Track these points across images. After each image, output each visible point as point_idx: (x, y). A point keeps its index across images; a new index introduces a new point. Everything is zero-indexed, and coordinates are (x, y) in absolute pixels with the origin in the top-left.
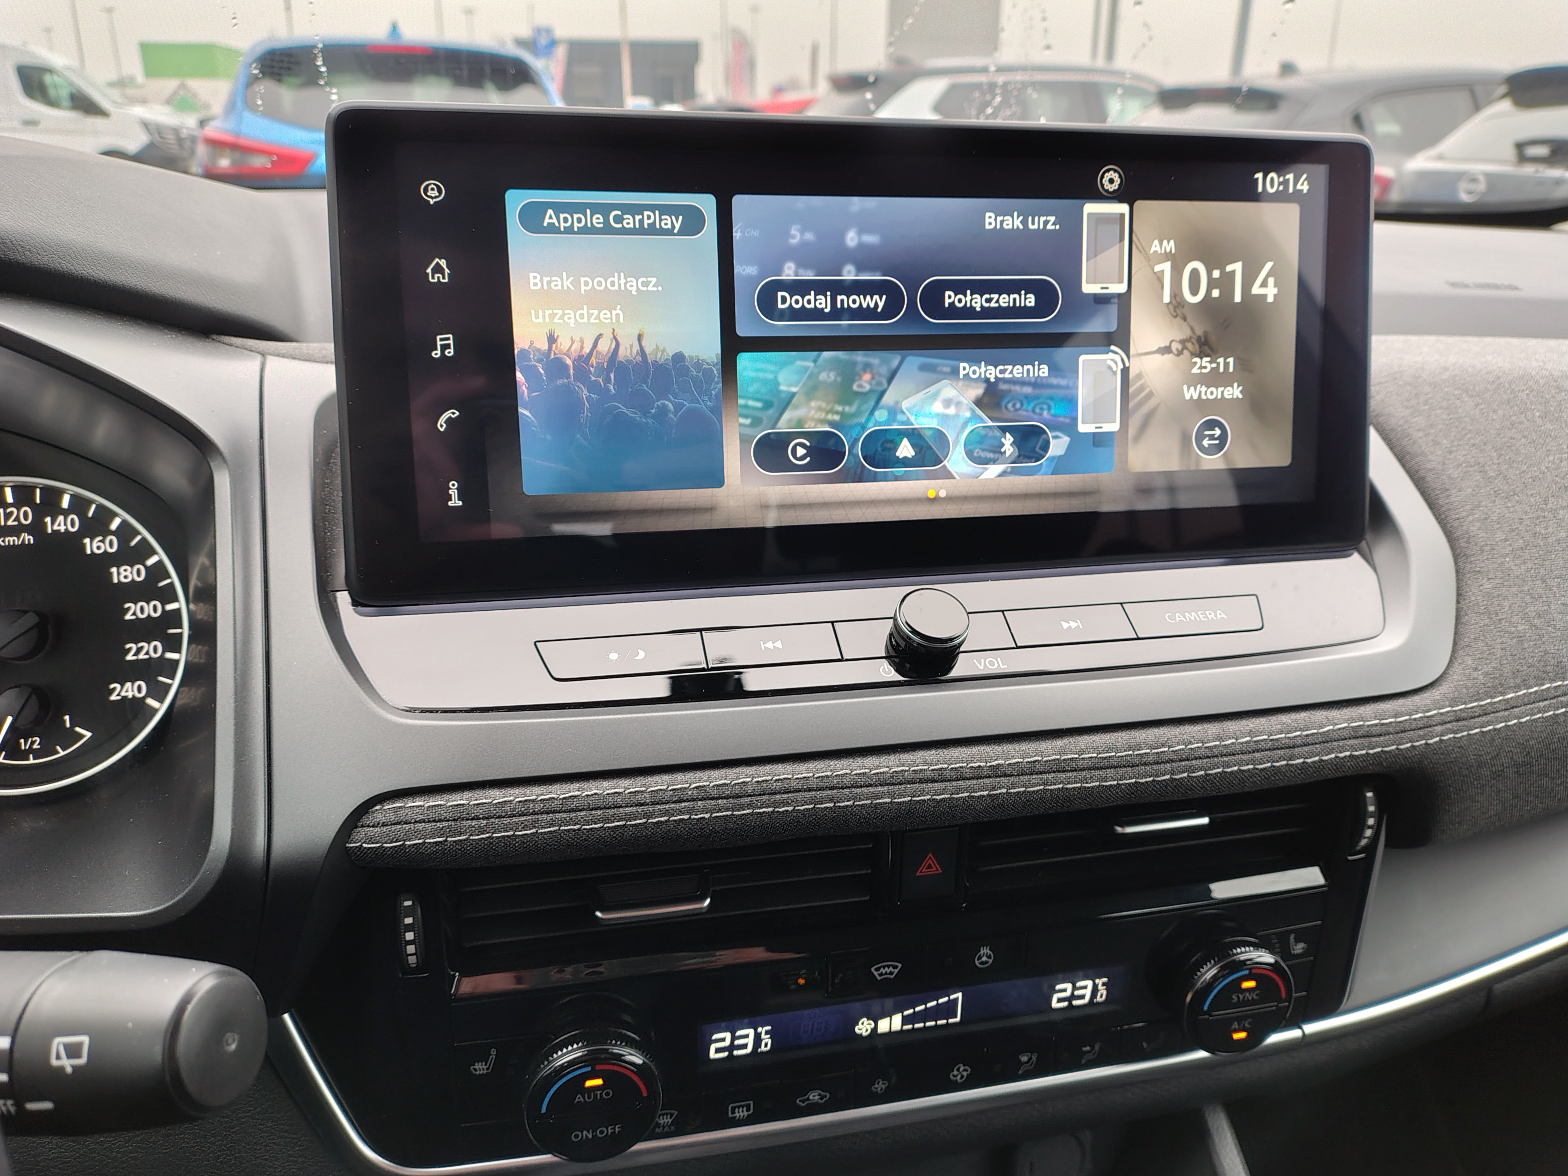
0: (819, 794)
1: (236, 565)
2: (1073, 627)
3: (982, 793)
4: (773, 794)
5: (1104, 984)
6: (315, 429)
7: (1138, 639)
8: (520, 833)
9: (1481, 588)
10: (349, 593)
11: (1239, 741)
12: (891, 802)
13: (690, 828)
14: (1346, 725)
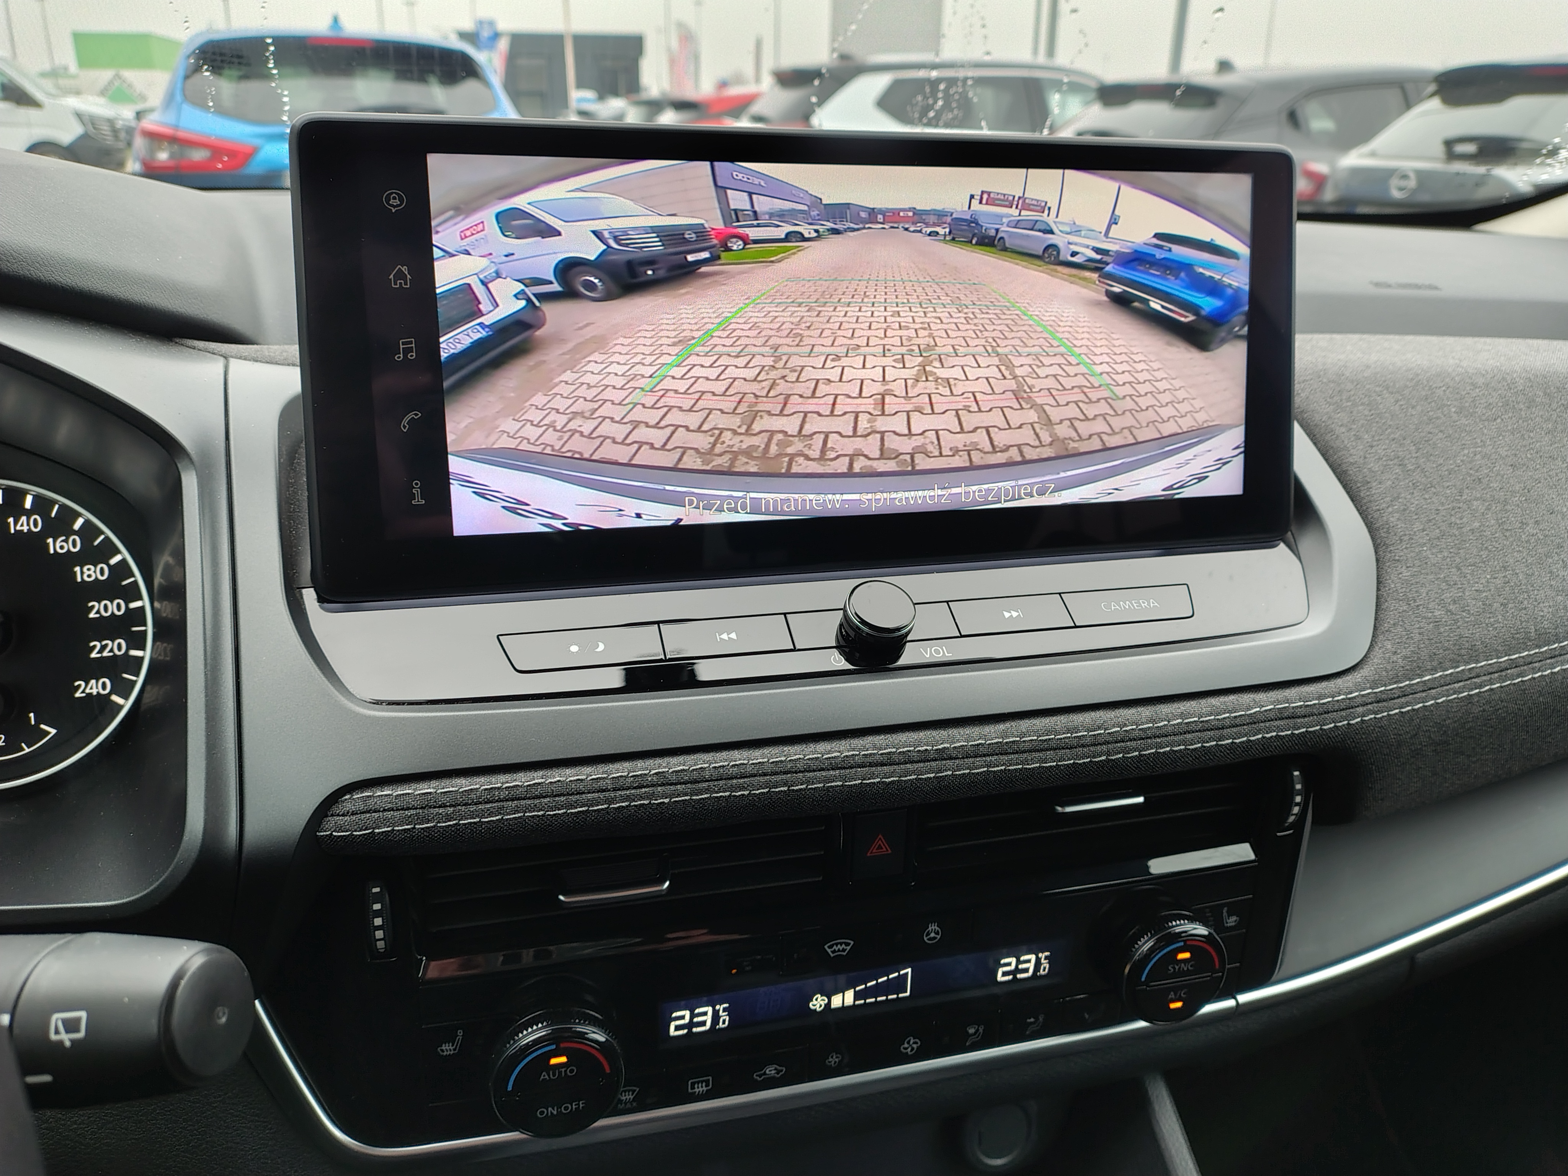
0: (774, 778)
1: (204, 563)
2: (1014, 616)
3: (929, 775)
4: (729, 779)
5: (1046, 958)
6: (279, 429)
7: (1076, 627)
8: (486, 820)
9: (1400, 576)
10: (315, 590)
11: (1171, 723)
12: (842, 785)
13: (650, 813)
14: (1272, 707)
